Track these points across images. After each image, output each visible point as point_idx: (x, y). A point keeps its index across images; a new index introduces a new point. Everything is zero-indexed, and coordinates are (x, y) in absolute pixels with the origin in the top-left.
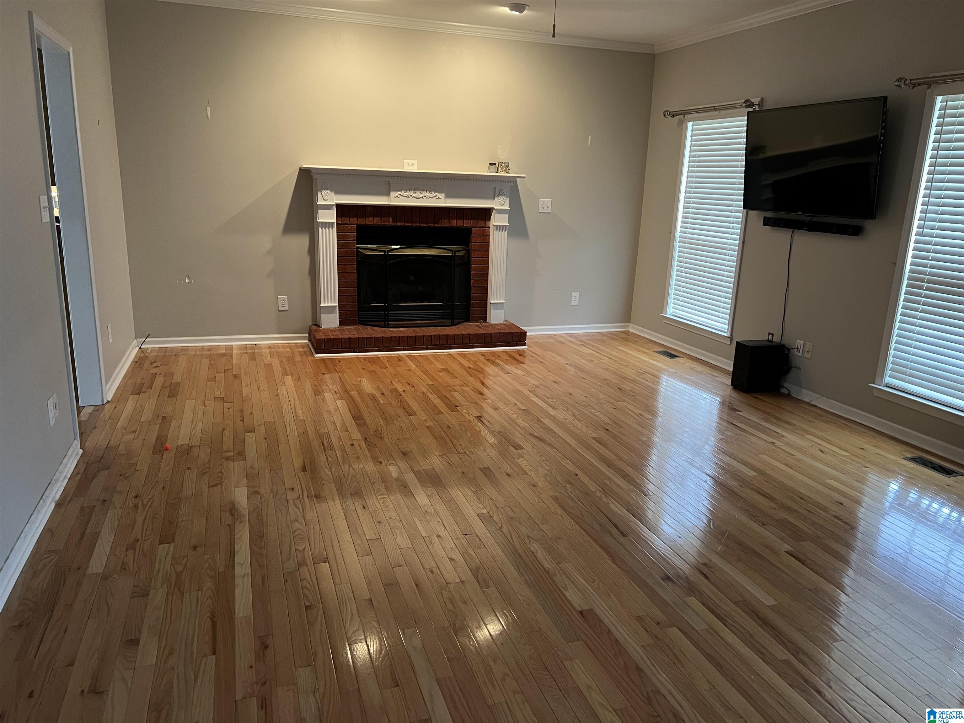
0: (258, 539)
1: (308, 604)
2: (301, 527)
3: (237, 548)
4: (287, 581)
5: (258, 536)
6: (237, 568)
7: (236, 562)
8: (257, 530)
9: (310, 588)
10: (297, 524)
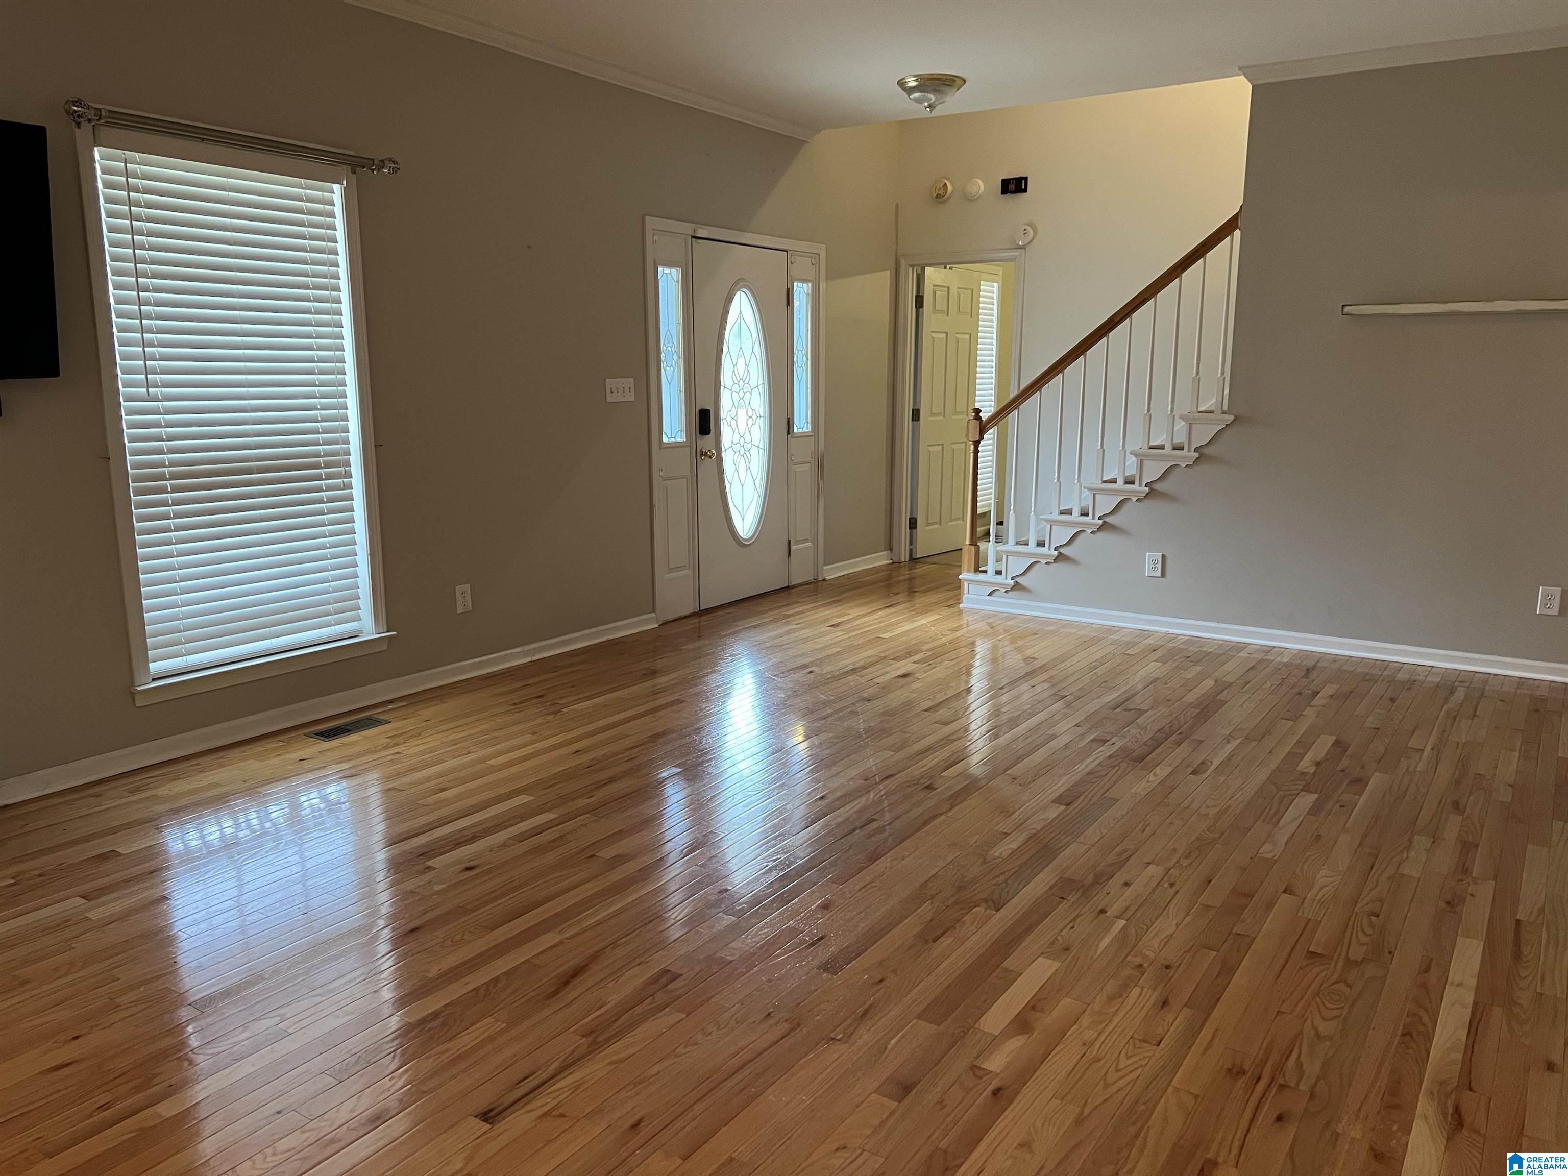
0: (1415, 1034)
1: (1373, 918)
2: (1318, 1022)
3: (1463, 1034)
4: (1390, 953)
5: (1412, 1037)
6: (1470, 998)
7: (1469, 1010)
8: (1411, 1051)
9: (1360, 933)
10: (1321, 1029)
